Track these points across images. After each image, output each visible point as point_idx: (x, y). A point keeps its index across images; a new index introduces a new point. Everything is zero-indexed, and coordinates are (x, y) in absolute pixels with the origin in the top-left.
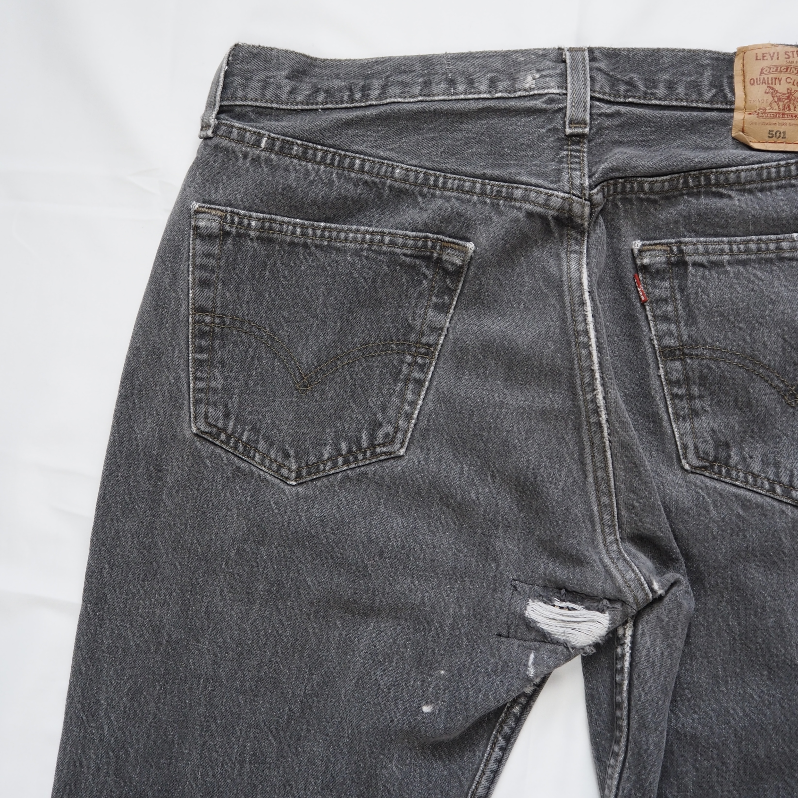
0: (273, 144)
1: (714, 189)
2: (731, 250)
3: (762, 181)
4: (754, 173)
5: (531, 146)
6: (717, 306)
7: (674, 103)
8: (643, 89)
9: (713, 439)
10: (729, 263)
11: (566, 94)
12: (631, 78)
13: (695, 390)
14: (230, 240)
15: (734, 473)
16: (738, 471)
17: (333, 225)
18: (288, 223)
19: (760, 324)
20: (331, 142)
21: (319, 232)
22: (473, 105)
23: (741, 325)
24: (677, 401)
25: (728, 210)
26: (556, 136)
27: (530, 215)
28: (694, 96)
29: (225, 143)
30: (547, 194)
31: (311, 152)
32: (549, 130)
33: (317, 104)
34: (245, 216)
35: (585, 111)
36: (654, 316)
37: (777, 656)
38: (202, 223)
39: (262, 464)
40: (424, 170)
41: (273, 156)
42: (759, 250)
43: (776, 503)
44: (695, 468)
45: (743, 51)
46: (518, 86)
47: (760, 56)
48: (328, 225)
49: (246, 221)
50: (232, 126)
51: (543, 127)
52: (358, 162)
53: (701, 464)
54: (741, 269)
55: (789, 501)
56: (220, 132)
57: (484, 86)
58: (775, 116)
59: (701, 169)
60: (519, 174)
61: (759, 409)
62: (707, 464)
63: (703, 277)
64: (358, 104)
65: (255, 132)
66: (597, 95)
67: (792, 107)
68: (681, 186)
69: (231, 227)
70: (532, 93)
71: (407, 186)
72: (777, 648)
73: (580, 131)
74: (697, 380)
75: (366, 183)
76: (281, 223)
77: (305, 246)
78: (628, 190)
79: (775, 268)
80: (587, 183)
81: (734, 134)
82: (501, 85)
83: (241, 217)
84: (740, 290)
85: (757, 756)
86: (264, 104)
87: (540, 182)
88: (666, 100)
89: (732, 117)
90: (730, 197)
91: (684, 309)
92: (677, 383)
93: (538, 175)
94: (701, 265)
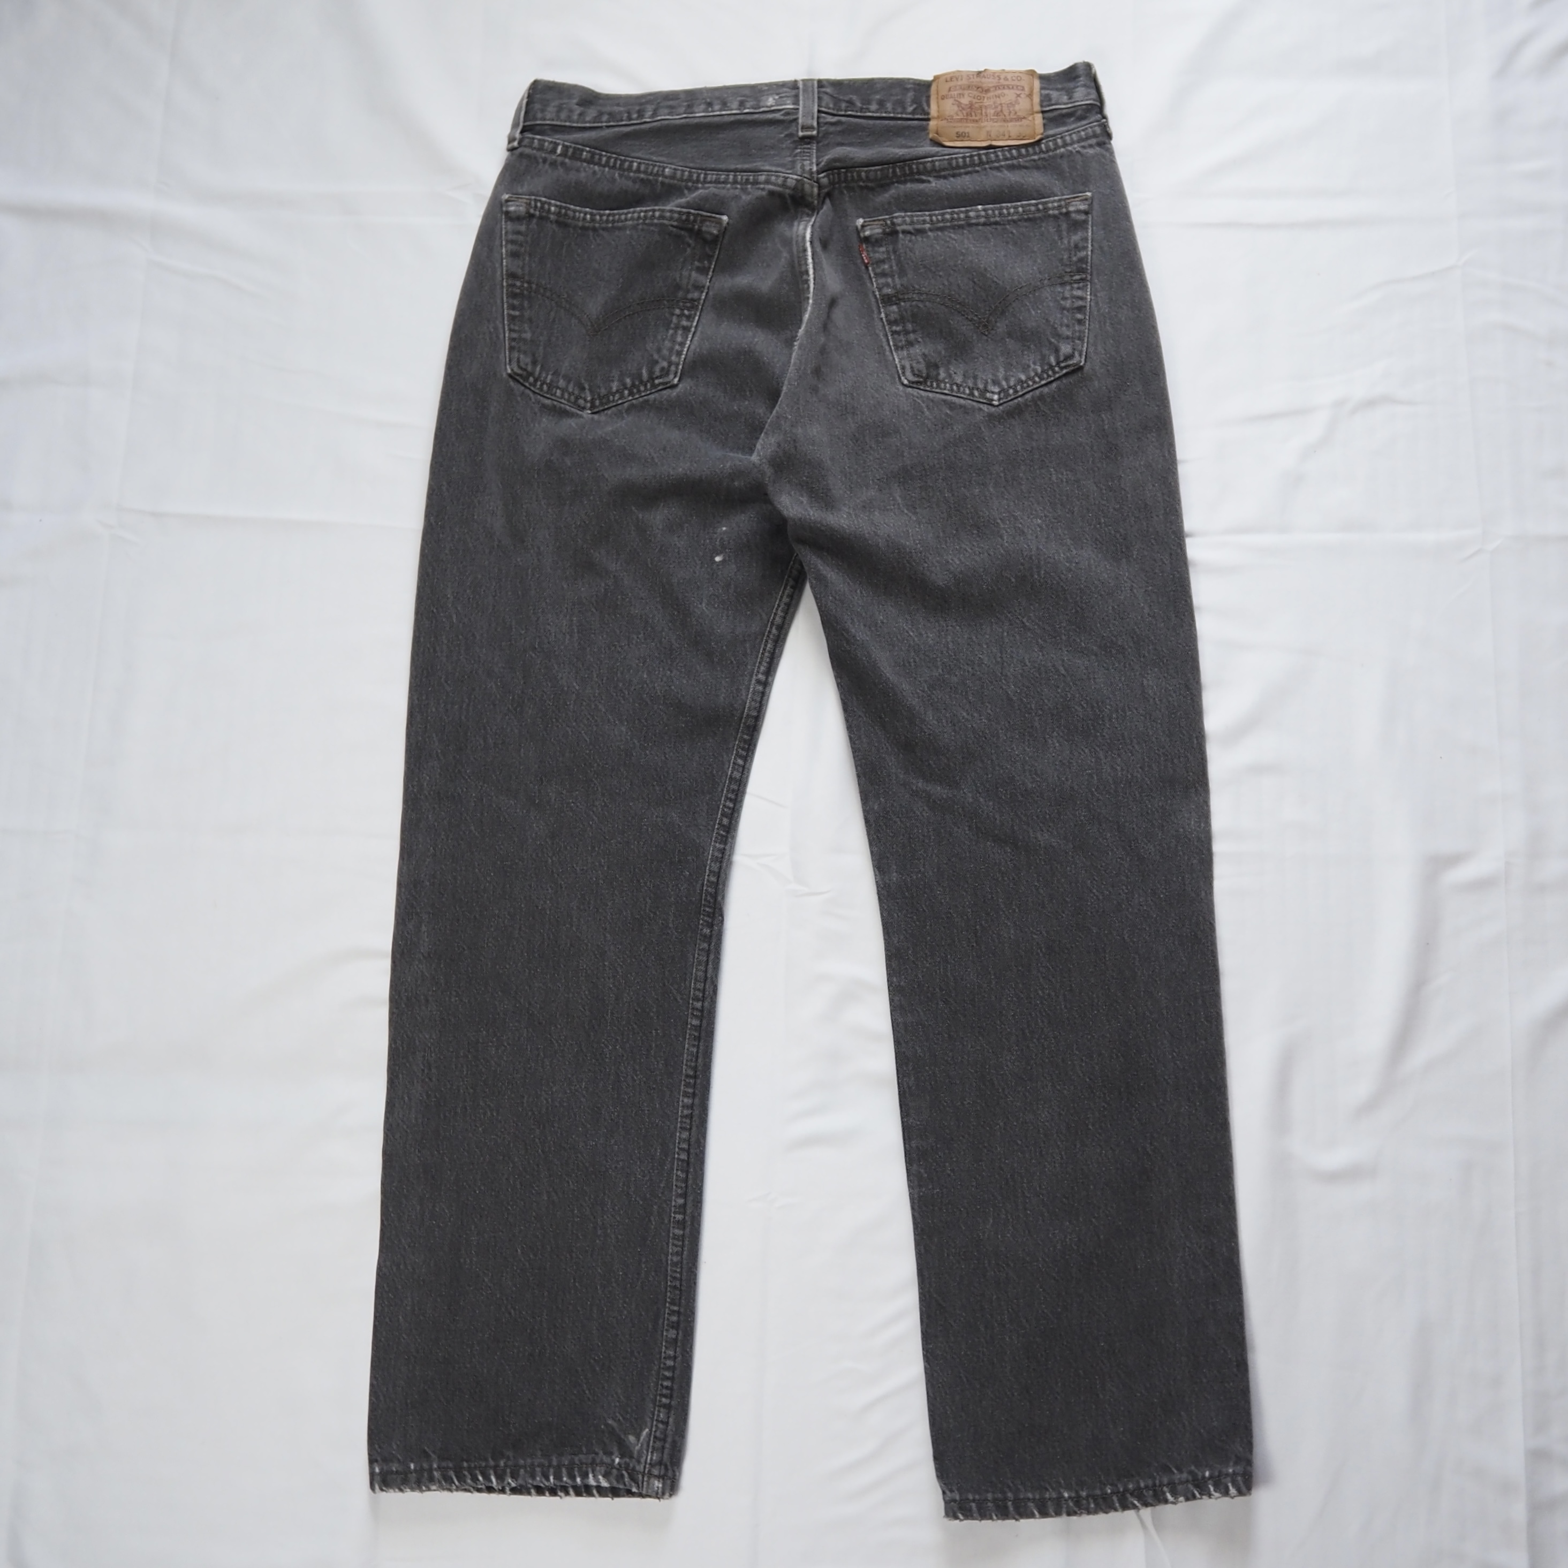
0: (567, 151)
1: (917, 177)
2: (931, 220)
3: (953, 169)
4: (946, 162)
5: (772, 148)
6: (922, 261)
7: (884, 115)
8: (859, 104)
9: (925, 361)
10: (931, 230)
11: (798, 109)
12: (851, 98)
13: (909, 326)
14: (535, 221)
15: (942, 385)
16: (945, 383)
17: (616, 212)
18: (580, 212)
19: (954, 271)
20: (614, 150)
21: (605, 218)
22: (727, 119)
23: (941, 273)
24: (896, 336)
25: (927, 190)
26: (792, 140)
27: (772, 193)
28: (899, 110)
29: (528, 151)
30: (784, 177)
31: (597, 157)
32: (787, 136)
33: (602, 122)
34: (545, 202)
35: (813, 118)
36: (875, 274)
37: (983, 517)
38: (512, 209)
39: (562, 397)
40: (688, 169)
41: (567, 160)
42: (953, 219)
43: (975, 404)
44: (913, 383)
45: (936, 78)
46: (762, 104)
47: (949, 79)
48: (612, 212)
49: (546, 206)
50: (534, 139)
51: (781, 133)
52: (635, 164)
53: (916, 379)
54: (940, 233)
55: (985, 401)
56: (523, 144)
57: (735, 105)
58: (961, 120)
59: (904, 161)
60: (763, 165)
61: (959, 336)
62: (921, 380)
63: (910, 241)
64: (635, 122)
65: (552, 142)
66: (823, 109)
67: (973, 114)
68: (891, 175)
69: (535, 210)
70: (773, 108)
71: (676, 182)
72: (983, 512)
73: (808, 133)
74: (910, 318)
75: (642, 180)
76: (574, 211)
77: (594, 229)
78: (849, 178)
79: (965, 232)
80: (815, 168)
81: (931, 136)
82: (748, 105)
83: (543, 203)
84: (938, 248)
85: (972, 595)
86: (558, 123)
87: (779, 169)
88: (877, 112)
89: (928, 124)
90: (929, 182)
91: (897, 265)
92: (895, 322)
93: (778, 165)
94: (909, 232)
